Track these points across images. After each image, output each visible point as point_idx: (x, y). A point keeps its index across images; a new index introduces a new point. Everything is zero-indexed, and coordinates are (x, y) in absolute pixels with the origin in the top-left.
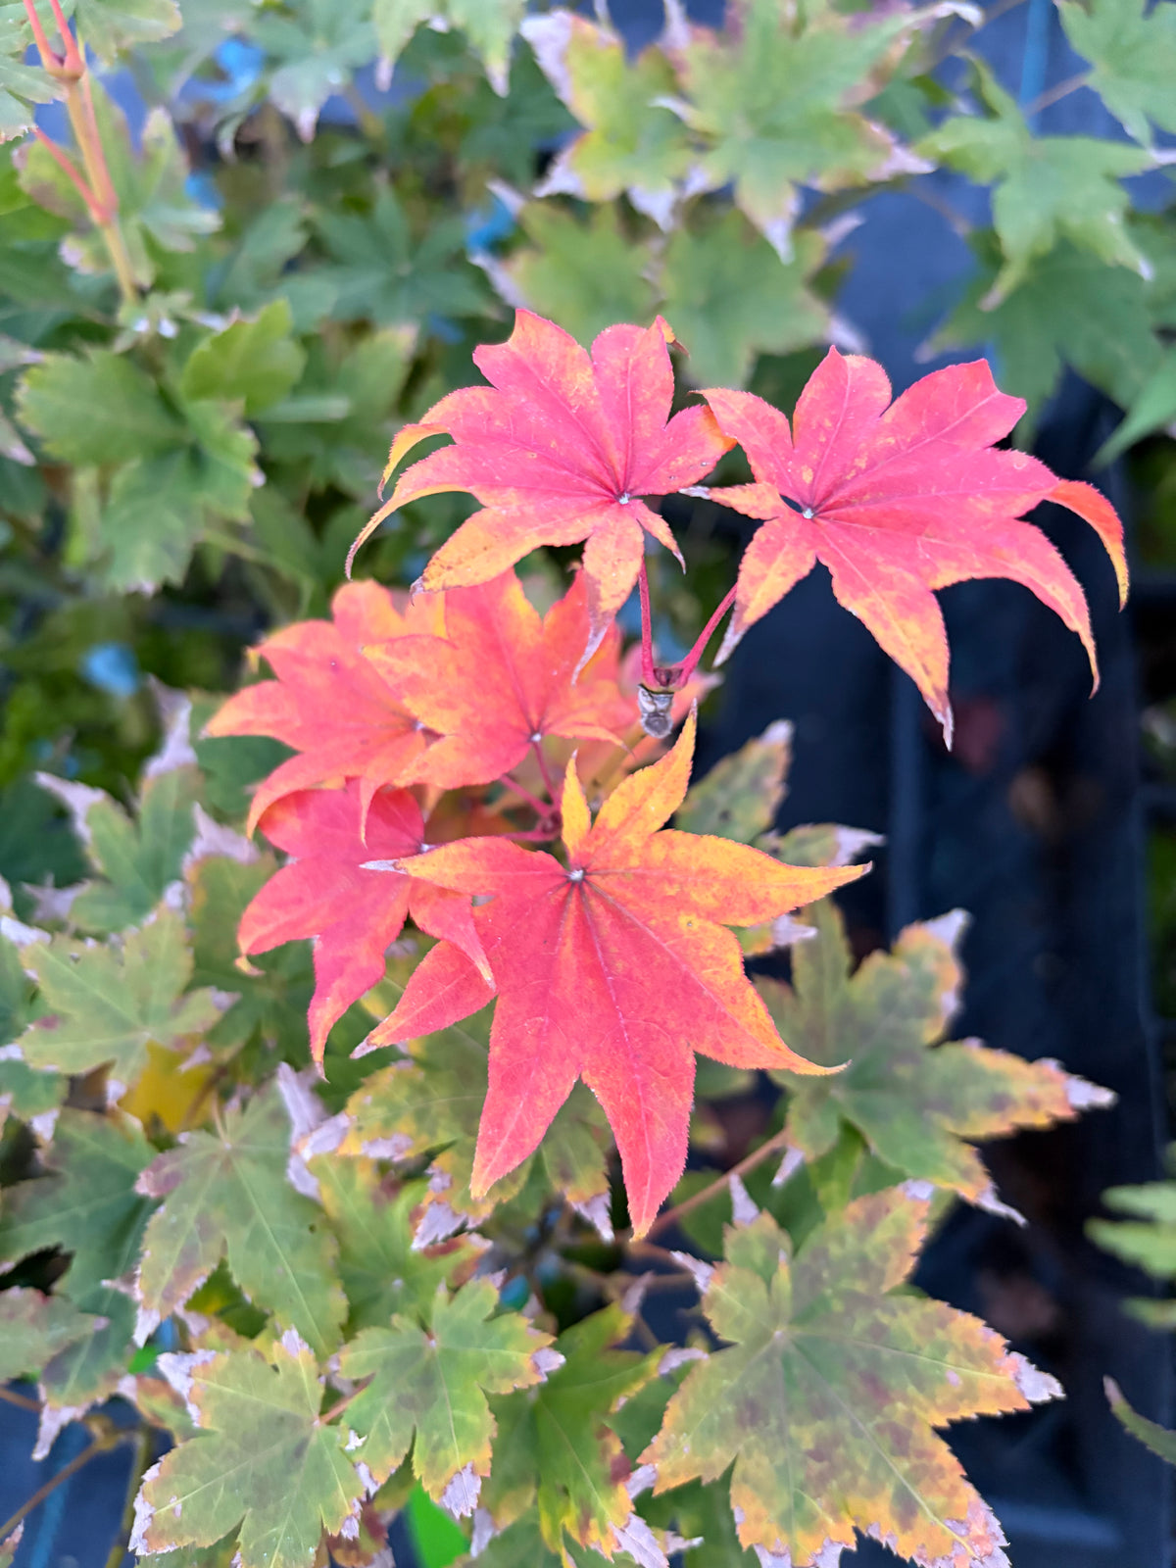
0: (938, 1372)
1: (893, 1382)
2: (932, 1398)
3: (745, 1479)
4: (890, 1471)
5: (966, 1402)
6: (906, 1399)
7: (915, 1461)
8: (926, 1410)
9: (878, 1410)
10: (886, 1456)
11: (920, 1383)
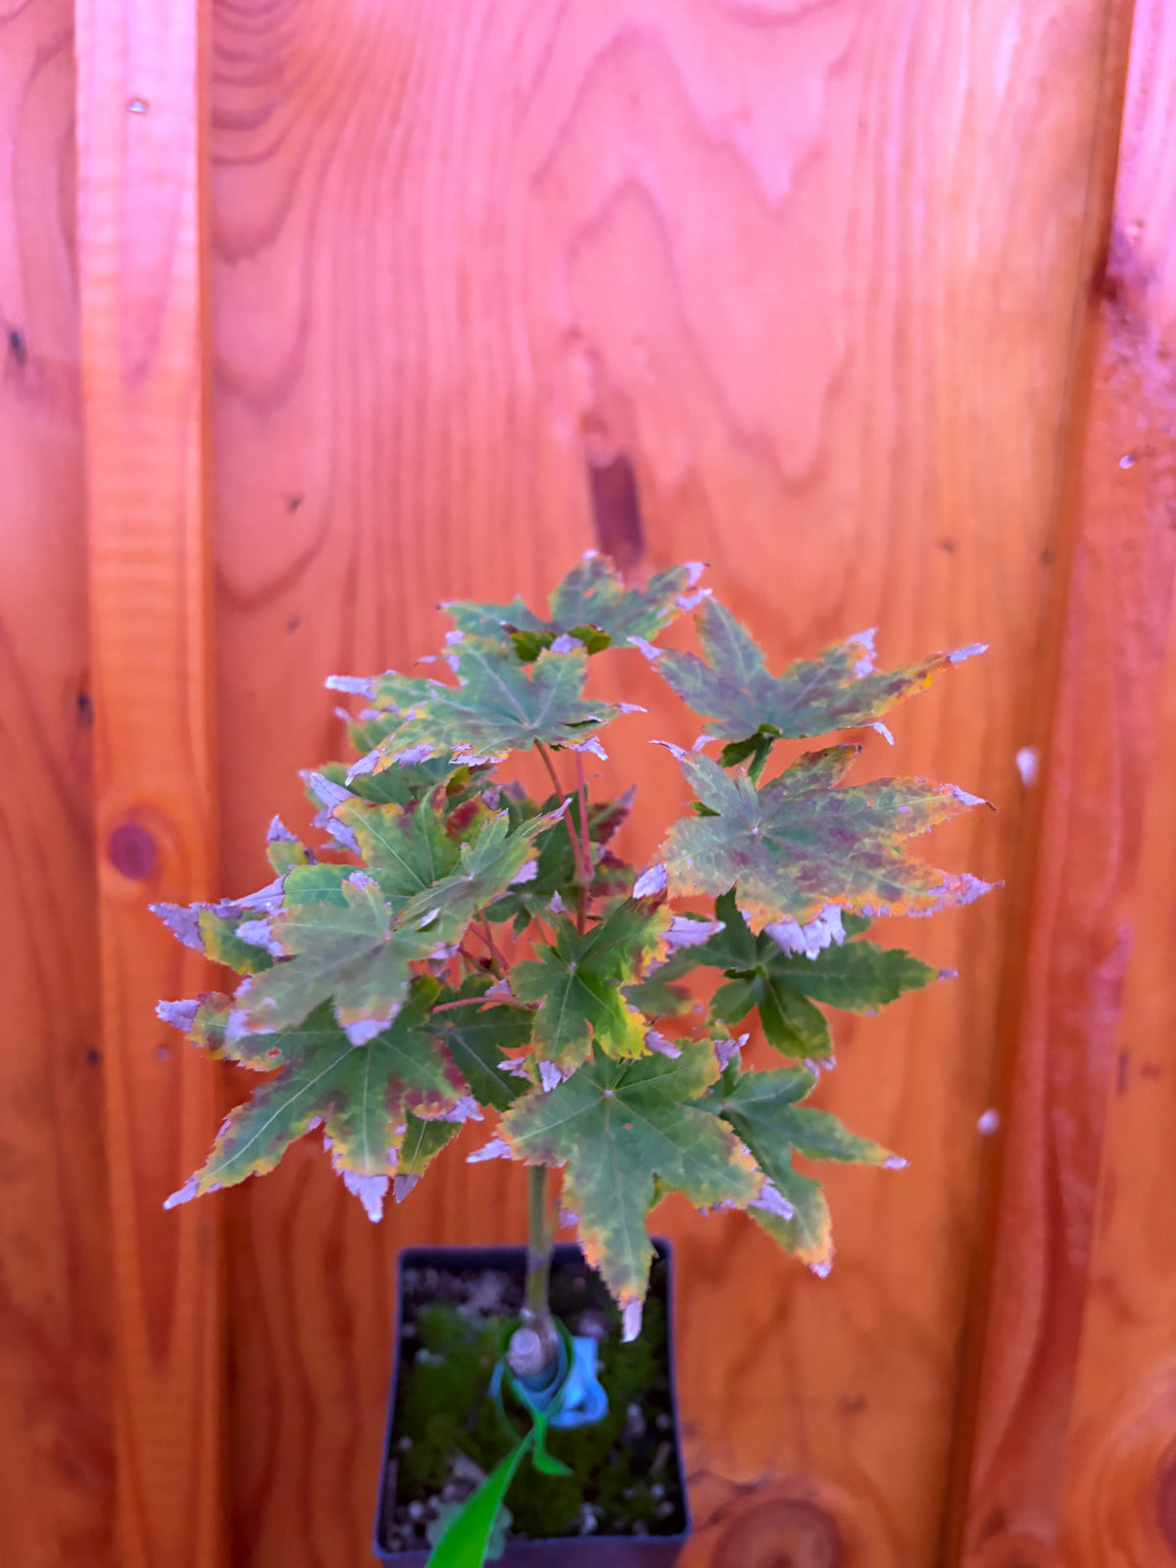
0: (891, 811)
1: (857, 829)
2: (891, 827)
3: (746, 895)
4: (871, 879)
5: (919, 821)
6: (870, 835)
7: (889, 867)
8: (889, 837)
9: (851, 848)
10: (866, 871)
11: (879, 821)
